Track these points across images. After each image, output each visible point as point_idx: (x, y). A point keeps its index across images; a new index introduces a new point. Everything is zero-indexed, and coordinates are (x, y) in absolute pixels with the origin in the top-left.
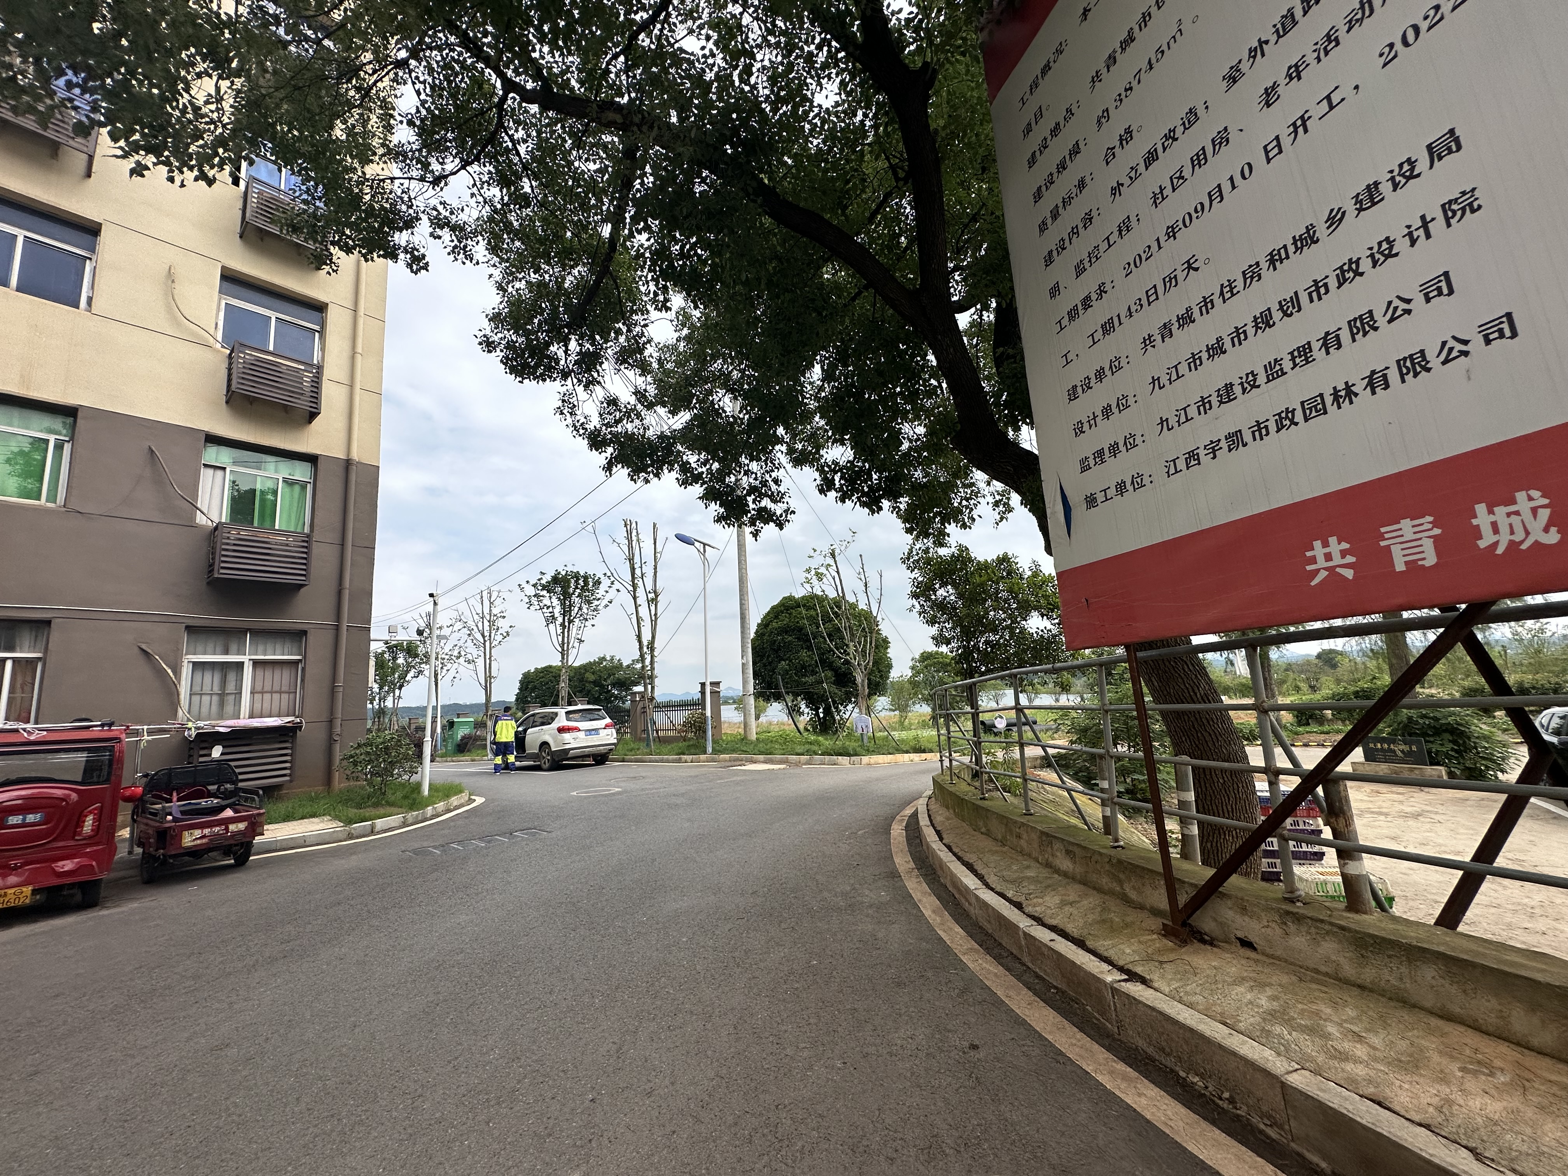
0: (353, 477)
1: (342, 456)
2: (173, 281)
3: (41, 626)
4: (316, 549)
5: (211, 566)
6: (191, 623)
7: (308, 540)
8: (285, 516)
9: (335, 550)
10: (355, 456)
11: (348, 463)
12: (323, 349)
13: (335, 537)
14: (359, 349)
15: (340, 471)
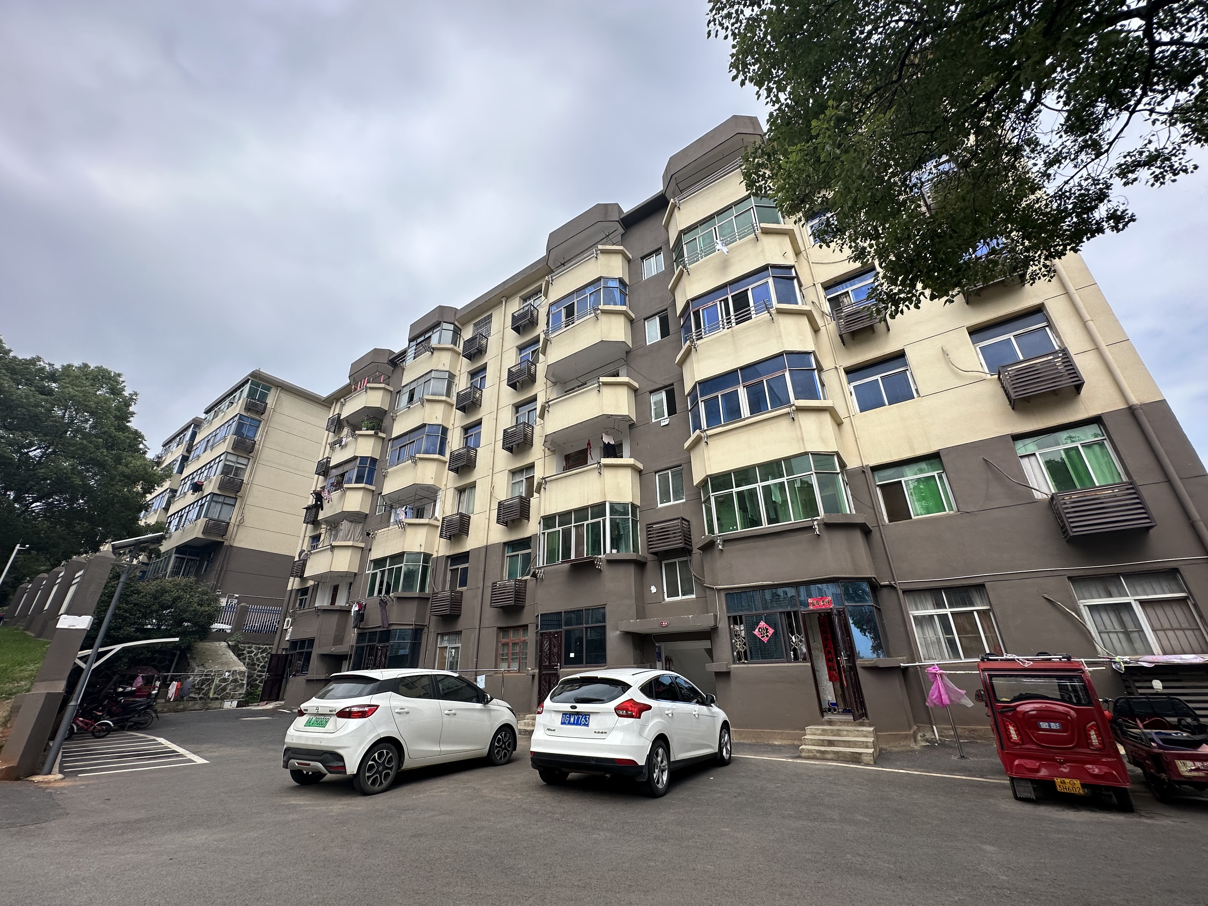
0: (1144, 420)
1: (1122, 406)
2: (948, 355)
3: (980, 587)
4: (1145, 492)
5: (1063, 530)
6: (1070, 574)
7: (1132, 486)
8: (1098, 472)
9: (1164, 488)
10: (1134, 400)
11: (1132, 410)
12: (1058, 336)
13: (1158, 477)
14: (1087, 317)
15: (1128, 419)
